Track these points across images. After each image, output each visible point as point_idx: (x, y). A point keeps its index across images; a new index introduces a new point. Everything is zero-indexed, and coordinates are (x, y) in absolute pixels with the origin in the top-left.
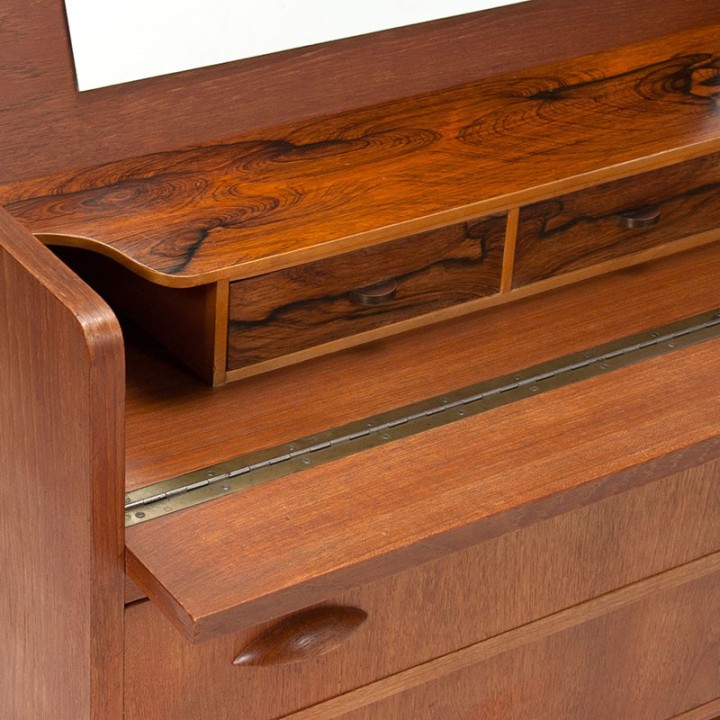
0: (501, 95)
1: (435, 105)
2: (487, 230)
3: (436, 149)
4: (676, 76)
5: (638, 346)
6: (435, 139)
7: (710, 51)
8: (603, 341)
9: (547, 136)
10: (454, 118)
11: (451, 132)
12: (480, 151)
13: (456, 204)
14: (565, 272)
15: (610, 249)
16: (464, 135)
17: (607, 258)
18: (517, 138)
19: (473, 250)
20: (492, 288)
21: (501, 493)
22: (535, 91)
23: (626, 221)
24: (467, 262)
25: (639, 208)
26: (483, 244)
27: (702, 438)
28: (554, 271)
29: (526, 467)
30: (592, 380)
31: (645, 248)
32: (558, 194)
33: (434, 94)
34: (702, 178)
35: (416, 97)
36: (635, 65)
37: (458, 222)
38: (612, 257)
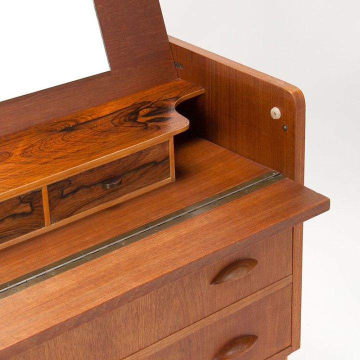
0: (47, 131)
1: (14, 139)
2: (33, 198)
3: (9, 161)
4: (131, 114)
5: (107, 246)
6: (10, 156)
7: (150, 100)
8: (92, 245)
9: (64, 149)
10: (21, 145)
11: (18, 152)
12: (30, 160)
13: (11, 188)
14: (79, 213)
15: (100, 199)
16: (24, 153)
17: (100, 204)
18: (49, 152)
19: (27, 208)
20: (41, 225)
21: (26, 330)
22: (63, 127)
23: (106, 186)
24: (24, 214)
25: (111, 179)
26: (31, 205)
27: (129, 289)
28: (73, 212)
29: (41, 315)
30: (82, 266)
31: (119, 197)
32: (67, 177)
33: (14, 134)
34: (142, 161)
35: (5, 136)
36: (114, 110)
37: (15, 196)
38: (102, 203)
